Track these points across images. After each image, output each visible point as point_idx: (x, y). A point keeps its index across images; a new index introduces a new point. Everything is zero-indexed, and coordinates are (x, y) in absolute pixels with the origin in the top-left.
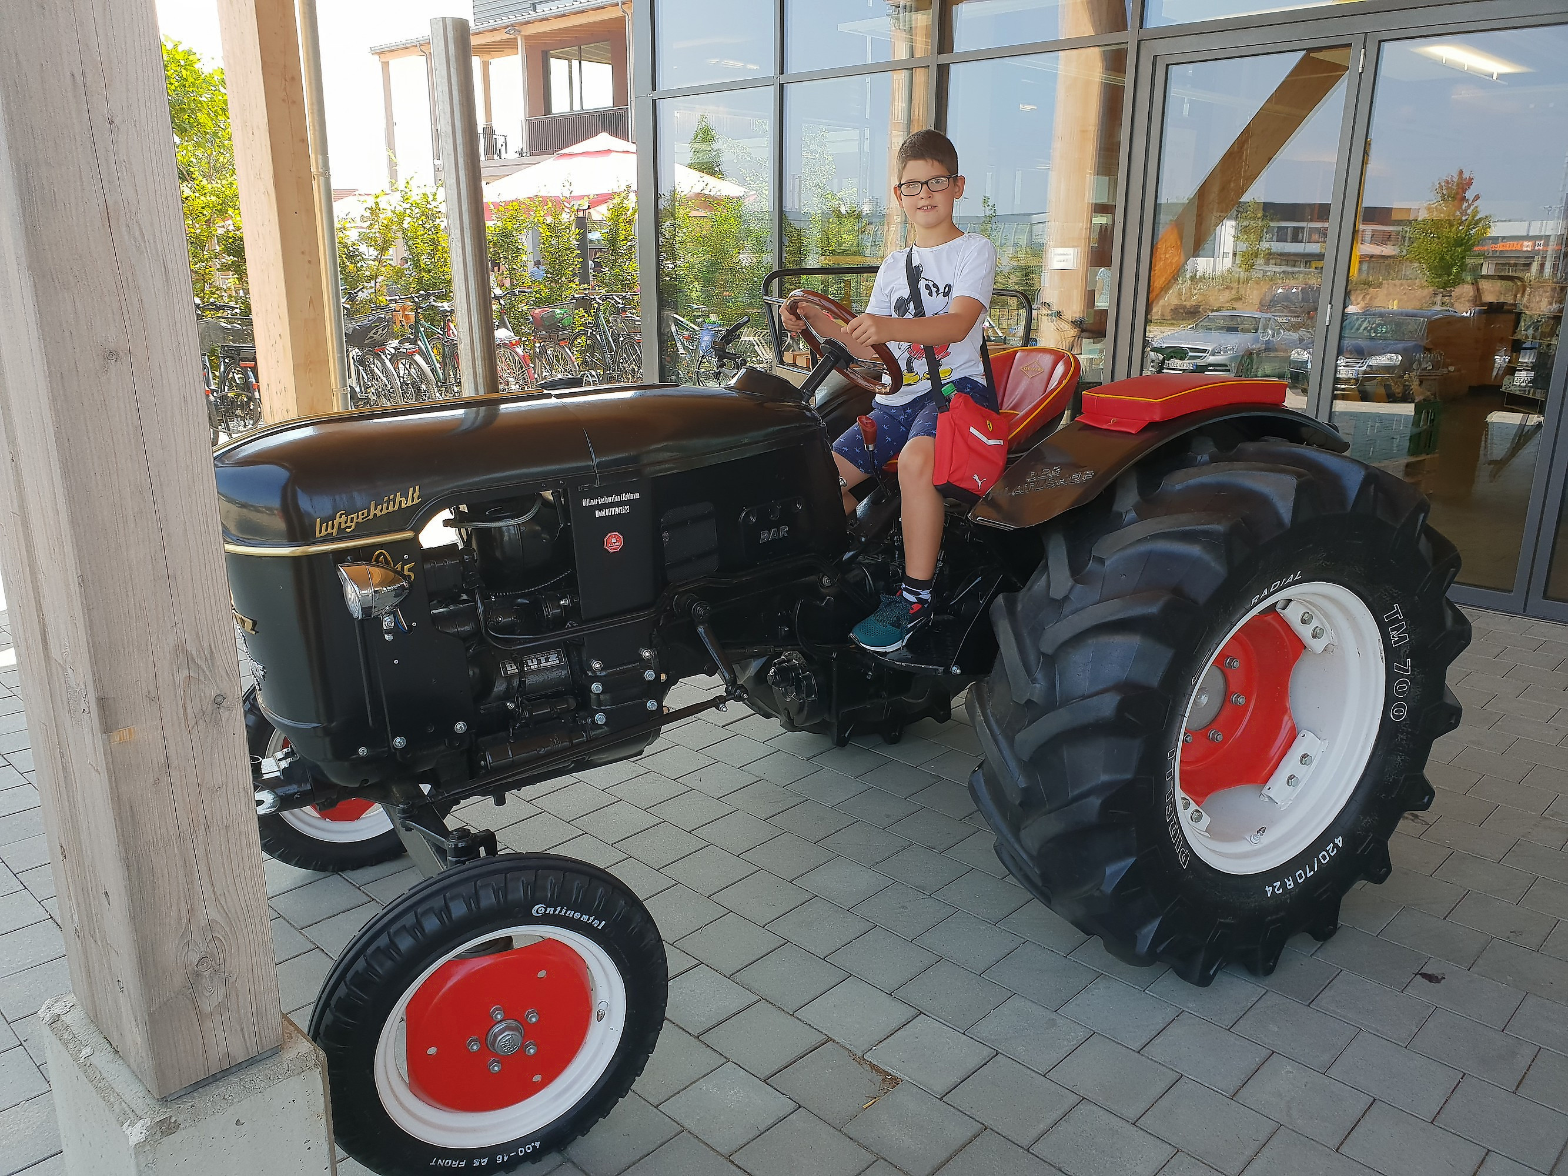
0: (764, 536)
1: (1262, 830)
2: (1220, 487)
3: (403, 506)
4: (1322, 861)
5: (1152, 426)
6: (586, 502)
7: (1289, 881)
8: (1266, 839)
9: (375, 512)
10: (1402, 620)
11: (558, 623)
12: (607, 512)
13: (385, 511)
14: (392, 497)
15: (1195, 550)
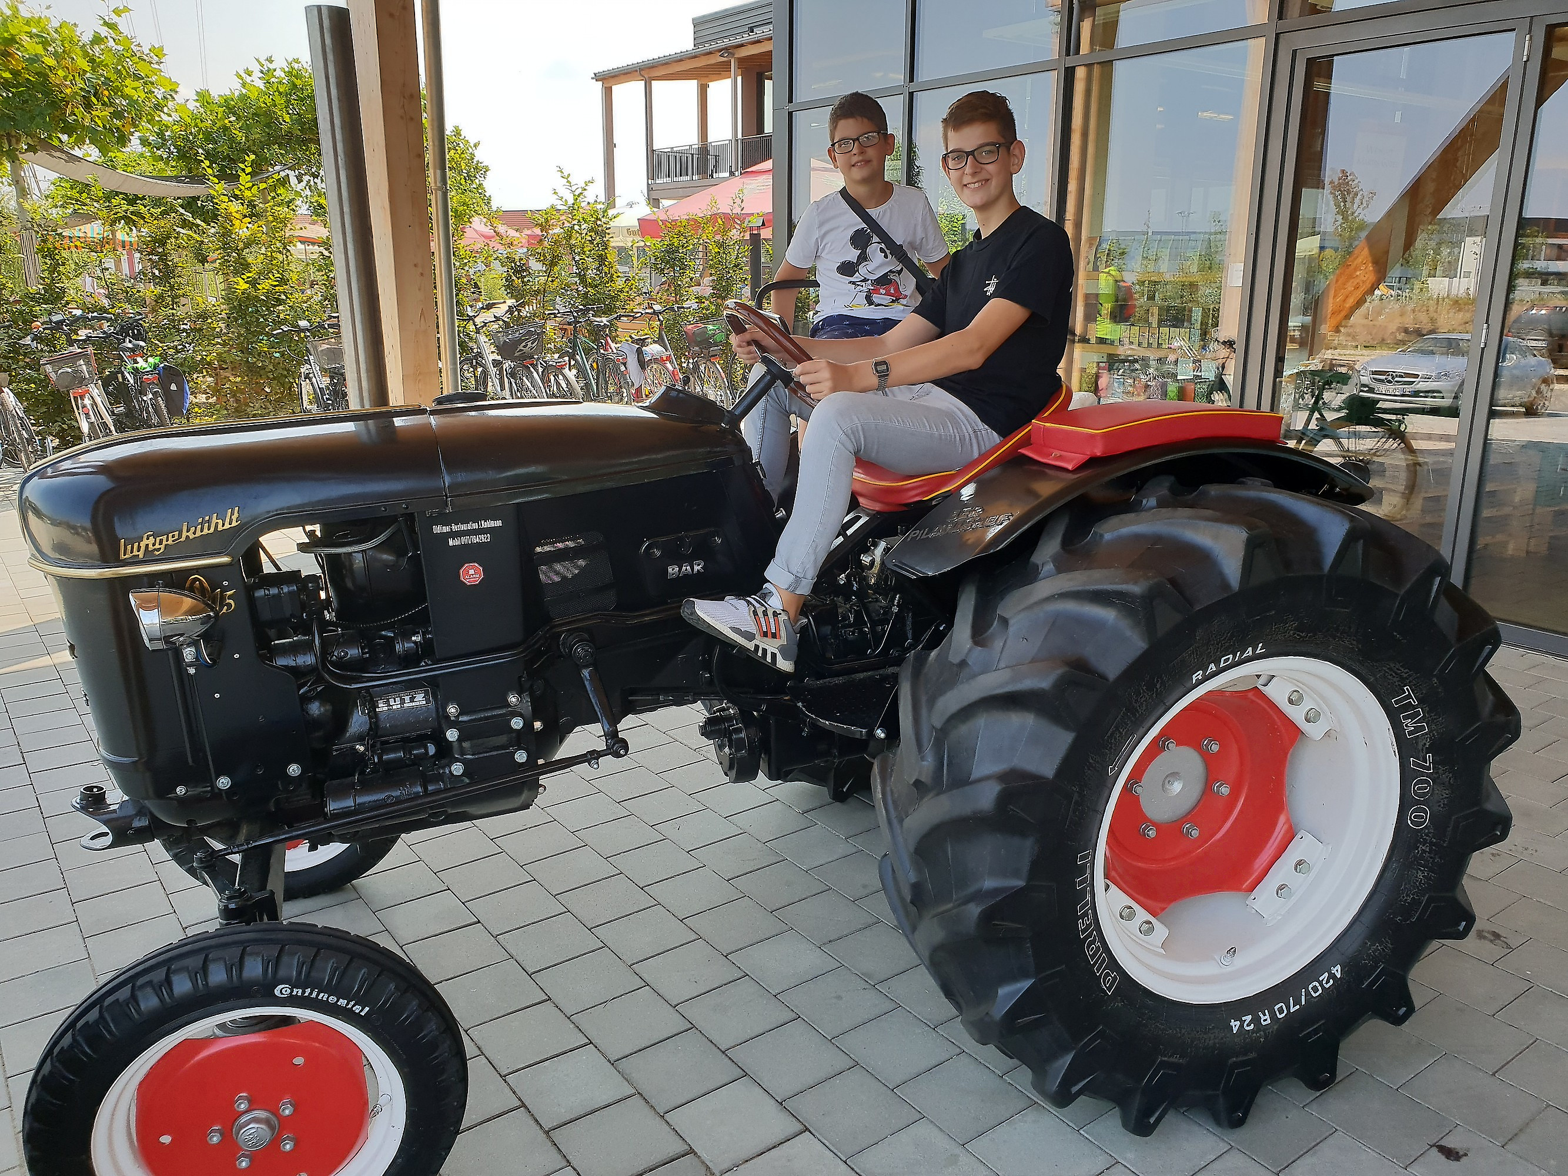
0: (673, 570)
1: (1232, 951)
2: (1157, 539)
3: (220, 528)
4: (1312, 993)
5: (1093, 462)
6: (438, 529)
7: (1265, 1015)
8: (1240, 961)
9: (188, 534)
10: (1415, 707)
11: (410, 660)
12: (465, 540)
13: (198, 534)
14: (207, 518)
15: (1107, 614)
